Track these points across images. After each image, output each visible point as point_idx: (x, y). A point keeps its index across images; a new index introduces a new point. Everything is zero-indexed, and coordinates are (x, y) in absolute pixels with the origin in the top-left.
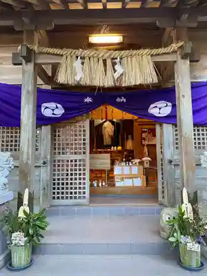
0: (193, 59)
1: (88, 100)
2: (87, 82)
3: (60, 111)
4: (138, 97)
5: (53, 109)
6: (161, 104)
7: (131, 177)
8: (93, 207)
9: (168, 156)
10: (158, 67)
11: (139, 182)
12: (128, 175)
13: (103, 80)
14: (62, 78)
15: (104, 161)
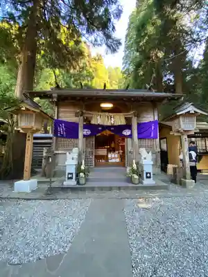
0: (138, 116)
1: (100, 128)
2: (101, 123)
3: (89, 133)
4: (119, 129)
5: (87, 132)
6: (127, 131)
7: (114, 158)
8: (96, 168)
9: (129, 150)
10: (126, 119)
11: (118, 160)
12: (114, 157)
13: (108, 123)
14: (93, 122)
15: (103, 152)
